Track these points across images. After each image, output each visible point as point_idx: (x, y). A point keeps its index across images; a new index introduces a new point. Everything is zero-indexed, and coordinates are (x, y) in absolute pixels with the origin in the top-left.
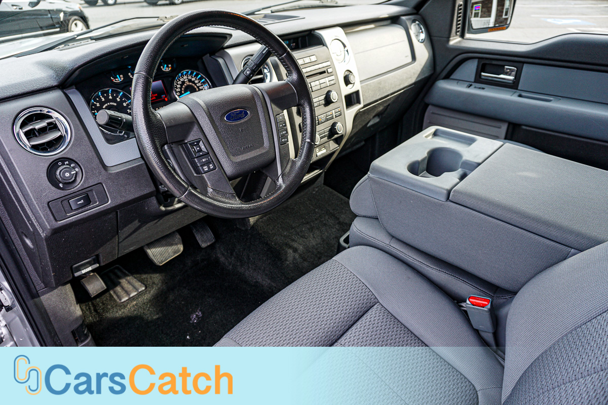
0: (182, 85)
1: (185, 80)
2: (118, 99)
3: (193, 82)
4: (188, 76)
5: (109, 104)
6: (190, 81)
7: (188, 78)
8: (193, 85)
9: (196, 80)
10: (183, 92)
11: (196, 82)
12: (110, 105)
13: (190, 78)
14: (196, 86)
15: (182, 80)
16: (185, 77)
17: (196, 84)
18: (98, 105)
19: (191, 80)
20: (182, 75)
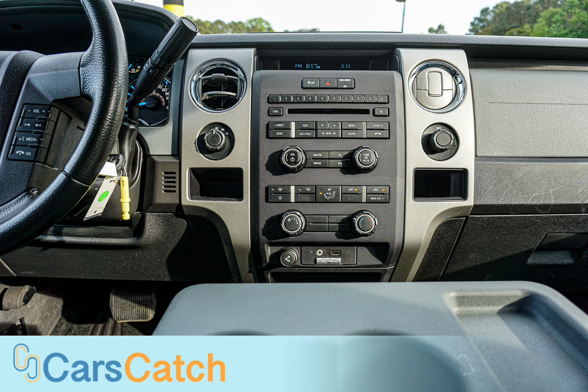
8: (161, 97)
9: (168, 92)
17: (165, 97)
19: (161, 89)
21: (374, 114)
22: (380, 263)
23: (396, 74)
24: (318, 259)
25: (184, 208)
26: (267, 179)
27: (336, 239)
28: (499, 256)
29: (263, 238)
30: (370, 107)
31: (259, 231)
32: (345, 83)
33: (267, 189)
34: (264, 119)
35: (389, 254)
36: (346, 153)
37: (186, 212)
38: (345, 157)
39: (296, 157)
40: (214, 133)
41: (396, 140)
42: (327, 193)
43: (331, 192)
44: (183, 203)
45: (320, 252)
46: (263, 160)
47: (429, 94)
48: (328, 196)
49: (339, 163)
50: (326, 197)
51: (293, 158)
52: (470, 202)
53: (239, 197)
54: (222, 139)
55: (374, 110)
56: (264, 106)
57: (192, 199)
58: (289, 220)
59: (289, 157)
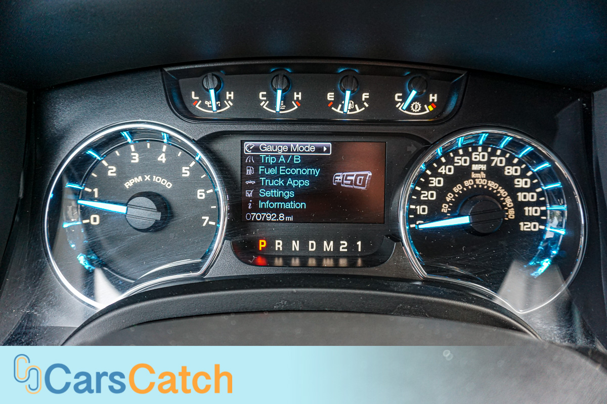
0: (450, 181)
1: (475, 167)
2: (186, 172)
3: (508, 183)
4: (493, 153)
5: (147, 178)
6: (494, 173)
7: (489, 162)
8: (503, 192)
9: (523, 175)
10: (445, 208)
11: (520, 183)
12: (152, 183)
13: (497, 161)
15: (460, 161)
16: (479, 155)
17: (513, 192)
18: (112, 172)
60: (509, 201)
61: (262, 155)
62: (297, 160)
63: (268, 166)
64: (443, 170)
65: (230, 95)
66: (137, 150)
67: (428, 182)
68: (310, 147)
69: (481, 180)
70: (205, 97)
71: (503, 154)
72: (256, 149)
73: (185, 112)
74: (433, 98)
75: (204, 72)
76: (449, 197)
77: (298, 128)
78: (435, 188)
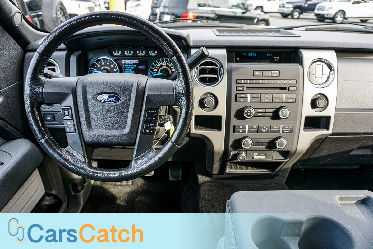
0: (160, 67)
1: (164, 65)
2: (112, 66)
3: (170, 68)
4: (167, 62)
5: (105, 67)
6: (167, 66)
7: (166, 64)
8: (169, 69)
9: (173, 66)
10: (159, 72)
11: (172, 68)
12: (106, 68)
13: (168, 64)
14: (171, 70)
15: (161, 64)
16: (165, 63)
17: (171, 69)
18: (99, 66)
19: (169, 65)
20: (163, 60)
21: (289, 90)
22: (283, 158)
23: (300, 67)
24: (255, 157)
25: (191, 134)
26: (234, 121)
27: (265, 149)
28: (338, 151)
29: (230, 149)
30: (287, 86)
31: (229, 146)
32: (275, 73)
33: (234, 127)
34: (234, 92)
35: (290, 154)
36: (274, 110)
37: (191, 135)
38: (273, 112)
39: (251, 113)
40: (209, 99)
41: (298, 103)
42: (264, 129)
43: (266, 128)
44: (191, 132)
45: (256, 153)
46: (233, 112)
47: (315, 77)
48: (264, 130)
49: (270, 115)
50: (263, 131)
51: (249, 113)
52: (330, 131)
53: (219, 129)
54: (213, 102)
55: (289, 88)
56: (234, 85)
57: (196, 130)
58: (246, 142)
59: (248, 113)
60: (170, 71)
61: (126, 63)
62: (132, 64)
63: (127, 65)
64: (158, 65)
65: (120, 52)
66: (104, 62)
67: (155, 67)
68: (134, 61)
69: (165, 67)
70: (115, 52)
71: (169, 62)
72: (125, 62)
73: (112, 55)
74: (156, 52)
75: (115, 48)
76: (159, 70)
77: (131, 58)
78: (157, 69)
